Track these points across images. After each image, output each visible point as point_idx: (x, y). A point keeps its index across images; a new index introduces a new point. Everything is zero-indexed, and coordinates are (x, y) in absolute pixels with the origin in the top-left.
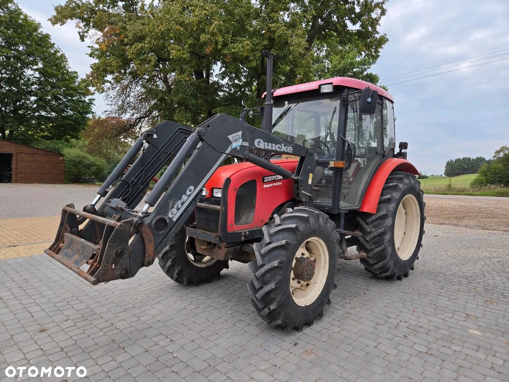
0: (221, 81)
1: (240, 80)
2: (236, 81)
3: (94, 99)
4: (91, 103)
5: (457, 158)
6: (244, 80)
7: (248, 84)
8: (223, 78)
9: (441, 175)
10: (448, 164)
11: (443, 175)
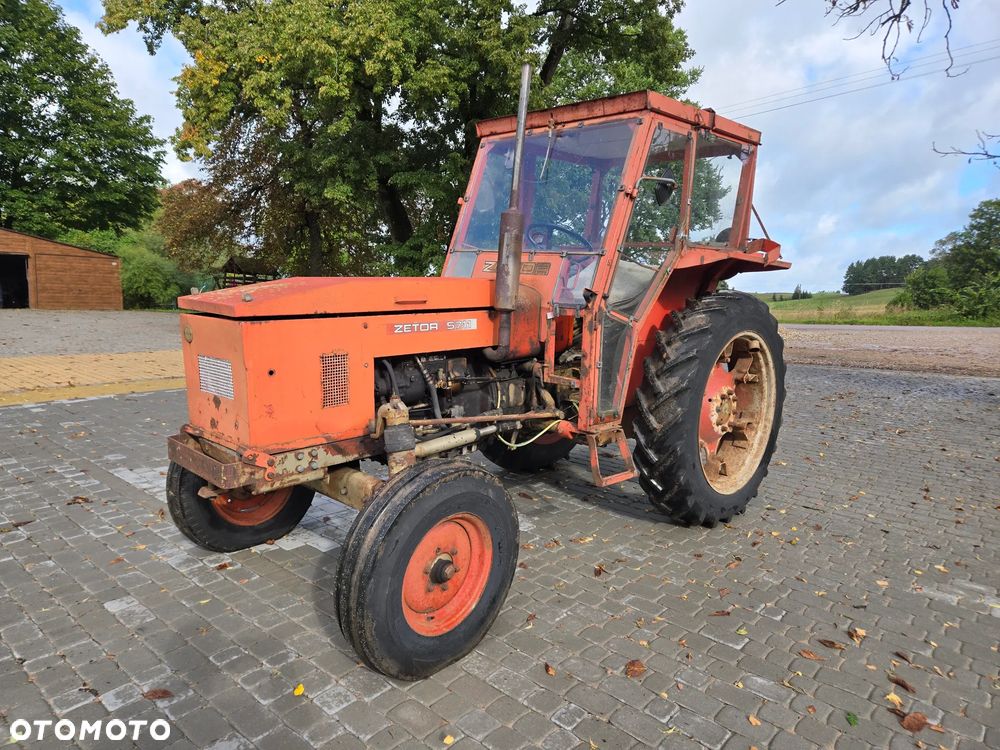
0: (401, 125)
1: (435, 121)
2: (429, 124)
3: (164, 153)
4: (159, 160)
5: (870, 258)
6: (443, 122)
7: (449, 130)
8: (405, 119)
9: (838, 292)
10: (851, 269)
11: (842, 292)
